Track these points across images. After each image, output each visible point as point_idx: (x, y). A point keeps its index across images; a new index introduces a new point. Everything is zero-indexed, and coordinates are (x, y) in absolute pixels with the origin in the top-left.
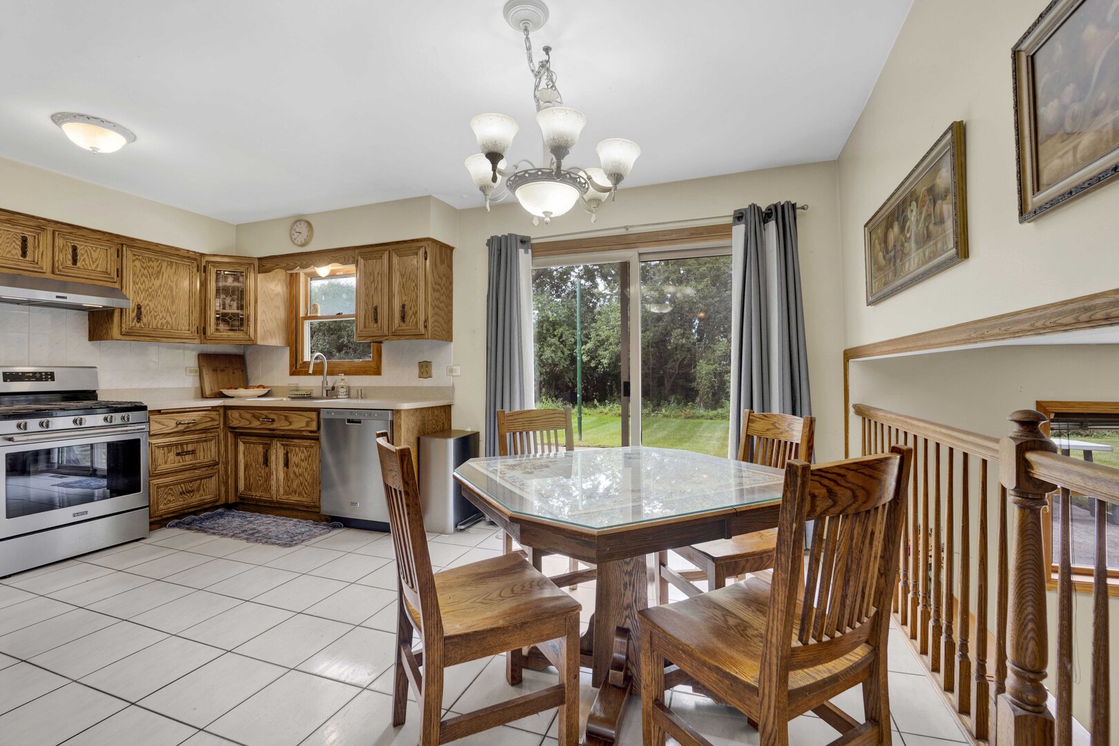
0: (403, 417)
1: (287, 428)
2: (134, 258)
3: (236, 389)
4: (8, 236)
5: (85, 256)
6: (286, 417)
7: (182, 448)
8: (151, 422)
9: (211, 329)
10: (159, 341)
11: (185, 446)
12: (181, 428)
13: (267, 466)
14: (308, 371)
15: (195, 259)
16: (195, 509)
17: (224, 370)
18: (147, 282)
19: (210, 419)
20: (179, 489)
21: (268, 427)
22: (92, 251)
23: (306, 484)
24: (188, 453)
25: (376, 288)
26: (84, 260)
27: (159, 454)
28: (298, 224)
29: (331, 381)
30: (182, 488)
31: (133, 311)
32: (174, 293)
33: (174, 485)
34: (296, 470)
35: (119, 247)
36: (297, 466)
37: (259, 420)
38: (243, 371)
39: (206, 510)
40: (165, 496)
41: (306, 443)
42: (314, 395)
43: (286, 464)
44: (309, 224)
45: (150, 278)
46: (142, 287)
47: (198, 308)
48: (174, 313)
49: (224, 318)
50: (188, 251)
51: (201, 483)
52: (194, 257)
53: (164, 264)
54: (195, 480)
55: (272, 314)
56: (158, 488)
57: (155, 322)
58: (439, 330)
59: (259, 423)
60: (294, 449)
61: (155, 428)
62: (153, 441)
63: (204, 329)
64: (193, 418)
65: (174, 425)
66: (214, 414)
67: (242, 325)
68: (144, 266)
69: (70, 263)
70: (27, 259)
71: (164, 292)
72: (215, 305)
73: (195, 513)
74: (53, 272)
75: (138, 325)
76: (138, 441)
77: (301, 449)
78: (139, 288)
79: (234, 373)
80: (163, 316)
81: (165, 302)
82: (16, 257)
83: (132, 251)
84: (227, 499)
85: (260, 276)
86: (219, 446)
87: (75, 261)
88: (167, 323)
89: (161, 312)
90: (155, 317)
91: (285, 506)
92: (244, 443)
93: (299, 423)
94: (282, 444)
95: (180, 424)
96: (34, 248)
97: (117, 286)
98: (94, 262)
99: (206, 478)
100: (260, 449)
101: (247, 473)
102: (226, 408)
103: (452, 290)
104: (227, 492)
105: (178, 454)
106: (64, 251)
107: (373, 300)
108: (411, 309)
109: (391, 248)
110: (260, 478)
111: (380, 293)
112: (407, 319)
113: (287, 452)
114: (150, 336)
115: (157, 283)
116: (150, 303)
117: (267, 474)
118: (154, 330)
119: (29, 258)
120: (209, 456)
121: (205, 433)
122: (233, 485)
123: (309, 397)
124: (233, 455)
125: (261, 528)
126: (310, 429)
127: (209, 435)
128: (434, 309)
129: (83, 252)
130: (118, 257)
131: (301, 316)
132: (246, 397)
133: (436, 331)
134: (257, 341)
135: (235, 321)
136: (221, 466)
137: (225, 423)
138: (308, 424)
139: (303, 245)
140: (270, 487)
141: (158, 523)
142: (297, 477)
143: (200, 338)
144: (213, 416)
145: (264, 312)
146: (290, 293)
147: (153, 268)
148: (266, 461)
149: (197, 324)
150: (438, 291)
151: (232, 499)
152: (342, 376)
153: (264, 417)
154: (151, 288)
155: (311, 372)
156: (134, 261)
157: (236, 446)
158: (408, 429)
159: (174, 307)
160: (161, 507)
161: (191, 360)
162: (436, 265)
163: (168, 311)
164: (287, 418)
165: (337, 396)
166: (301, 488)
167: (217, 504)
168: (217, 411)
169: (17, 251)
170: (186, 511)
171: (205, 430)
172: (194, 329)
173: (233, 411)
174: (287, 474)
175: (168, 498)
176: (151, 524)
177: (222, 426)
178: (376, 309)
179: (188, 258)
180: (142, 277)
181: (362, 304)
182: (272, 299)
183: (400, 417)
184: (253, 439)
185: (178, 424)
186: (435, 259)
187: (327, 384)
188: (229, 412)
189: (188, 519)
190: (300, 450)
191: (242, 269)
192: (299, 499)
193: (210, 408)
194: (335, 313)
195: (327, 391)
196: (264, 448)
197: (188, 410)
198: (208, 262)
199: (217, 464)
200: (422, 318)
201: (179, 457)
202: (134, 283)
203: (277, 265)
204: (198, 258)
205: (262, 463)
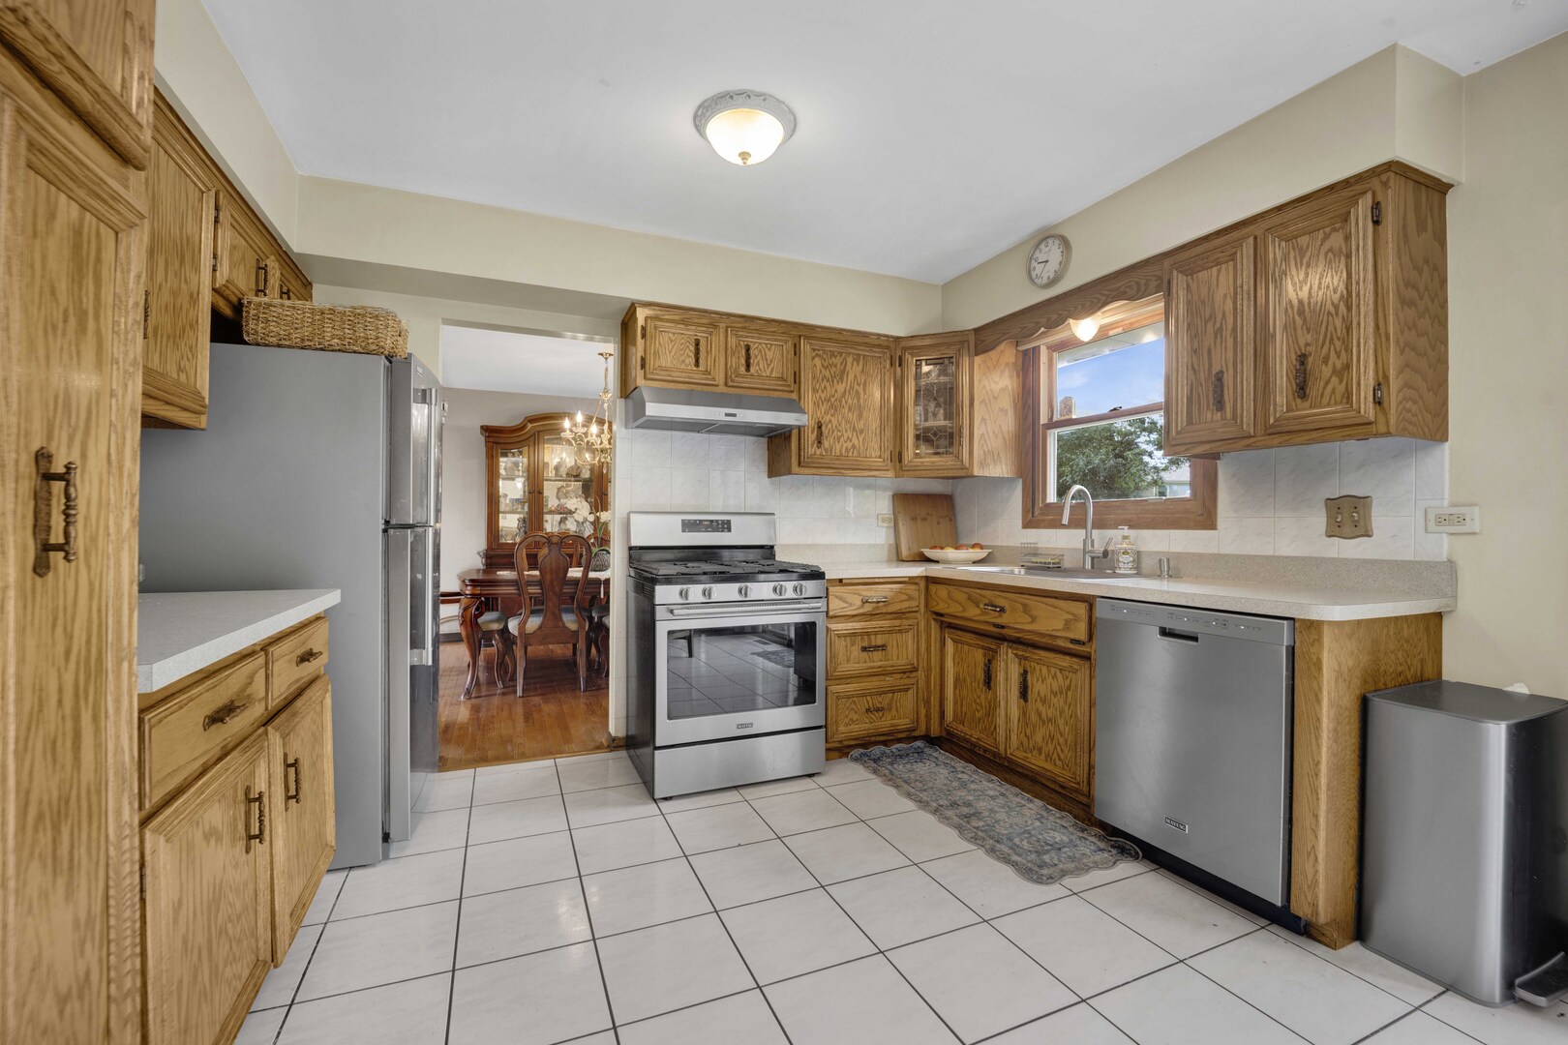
0: (1327, 640)
1: (1027, 627)
2: (814, 354)
3: (942, 548)
4: (683, 341)
5: (759, 357)
6: (1025, 606)
7: (870, 640)
8: (830, 597)
9: (909, 454)
10: (843, 475)
11: (873, 637)
12: (868, 608)
13: (989, 688)
14: (1061, 520)
15: (888, 348)
16: (885, 738)
17: (926, 519)
18: (828, 388)
19: (906, 597)
20: (864, 704)
21: (993, 620)
22: (766, 350)
23: (1062, 740)
24: (877, 648)
25: (1219, 332)
26: (758, 364)
27: (840, 645)
28: (1042, 246)
29: (1101, 538)
30: (868, 702)
31: (812, 433)
32: (862, 401)
33: (859, 696)
34: (1043, 709)
35: (797, 339)
36: (1044, 701)
37: (978, 606)
38: (951, 520)
39: (899, 741)
40: (847, 713)
41: (1065, 661)
42: (1066, 564)
43: (1024, 693)
44: (1065, 243)
45: (833, 381)
46: (823, 396)
47: (892, 423)
48: (862, 432)
49: (925, 437)
50: (879, 335)
51: (893, 697)
52: (886, 344)
53: (850, 360)
54: (885, 693)
55: (995, 422)
56: (838, 698)
57: (838, 447)
58: (1414, 408)
59: (978, 611)
60: (1038, 667)
61: (836, 606)
62: (833, 626)
63: (900, 454)
64: (883, 594)
65: (860, 603)
66: (911, 589)
67: (951, 444)
68: (825, 364)
69: (743, 369)
70: (700, 369)
71: (850, 401)
72: (914, 416)
73: (885, 743)
74: (726, 384)
75: (818, 452)
76: (813, 624)
77: (1053, 670)
78: (820, 397)
79: (939, 523)
80: (848, 438)
81: (850, 415)
82: (690, 368)
83: (811, 344)
84: (928, 729)
85: (978, 360)
86: (918, 641)
87: (748, 366)
88: (854, 446)
89: (846, 431)
90: (839, 439)
91: (1021, 770)
92: (954, 641)
93: (1050, 622)
94: (1016, 655)
95: (867, 602)
96: (707, 352)
97: (794, 396)
98: (768, 365)
99: (900, 691)
100: (979, 656)
101: (957, 692)
102: (930, 581)
103: (1446, 301)
104: (928, 716)
105: (864, 649)
106: (737, 353)
107: (1210, 358)
108: (1326, 361)
109: (1257, 229)
110: (979, 708)
111: (1230, 341)
112: (1313, 391)
113: (1025, 672)
114: (832, 468)
115: (841, 388)
116: (833, 419)
117: (990, 703)
118: (839, 457)
119: (702, 368)
120: (905, 657)
121: (900, 618)
122: (937, 708)
123: (1055, 568)
124: (938, 658)
125: (982, 805)
126: (1072, 635)
127: (905, 622)
128: (1402, 352)
129: (756, 352)
130: (795, 354)
131: (1041, 423)
132: (958, 563)
133: (1409, 411)
134: (972, 470)
135: (944, 439)
136: (921, 674)
137: (927, 605)
138: (1067, 625)
139: (1052, 283)
140: (995, 728)
141: (838, 751)
142: (1044, 722)
143: (895, 469)
144: (911, 593)
145: (983, 420)
146: (1024, 385)
147: (836, 366)
148: (988, 681)
149: (891, 448)
150: (1412, 304)
151: (935, 731)
152: (1125, 531)
153: (987, 602)
154: (833, 396)
155: (1065, 521)
156: (813, 359)
157: (943, 644)
158: (1339, 674)
159: (862, 423)
160: (842, 728)
161: (883, 504)
162: (1405, 236)
163: (854, 429)
164: (1026, 609)
165: (1114, 569)
166: (1051, 747)
167: (915, 734)
168: (916, 584)
169: (690, 359)
170: (873, 738)
171: (899, 614)
172: (887, 455)
173: (938, 586)
174: (1024, 713)
175: (850, 716)
176: (828, 750)
177: (922, 609)
178: (1219, 378)
179: (879, 346)
180: (823, 380)
181: (1182, 371)
182: (995, 398)
183: (1319, 640)
184: (968, 637)
185: (865, 602)
186: (1404, 219)
187: (1093, 546)
188: (933, 588)
189: (876, 750)
190: (1049, 671)
191: (950, 352)
192: (1048, 766)
193: (907, 579)
194: (1105, 410)
195: (1093, 558)
196: (985, 655)
197: (877, 580)
198: (905, 349)
199: (915, 670)
200: (1368, 380)
201: (865, 654)
202: (815, 391)
203: (1005, 334)
204: (892, 346)
205: (982, 681)
